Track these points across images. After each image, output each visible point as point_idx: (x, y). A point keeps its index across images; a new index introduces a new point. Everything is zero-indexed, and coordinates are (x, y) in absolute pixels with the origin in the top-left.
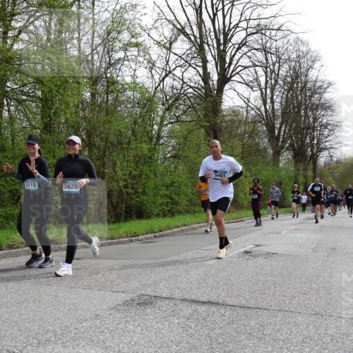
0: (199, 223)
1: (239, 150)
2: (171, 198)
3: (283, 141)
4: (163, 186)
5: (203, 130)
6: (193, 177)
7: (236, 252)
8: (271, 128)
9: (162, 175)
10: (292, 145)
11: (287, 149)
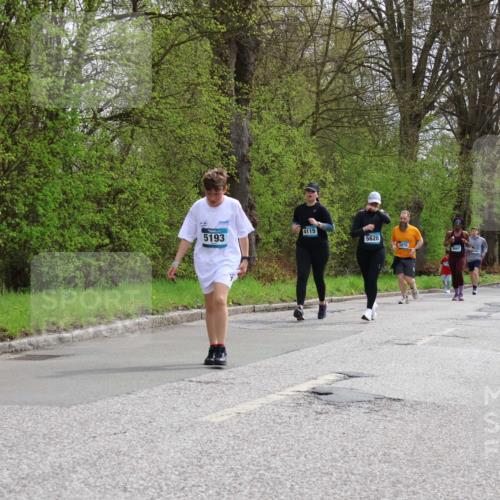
0: (186, 308)
1: (308, 107)
2: (109, 235)
3: (432, 88)
4: (87, 198)
5: (207, 45)
6: (173, 179)
7: (289, 391)
8: (400, 48)
9: (87, 167)
10: (455, 100)
11: (443, 110)
